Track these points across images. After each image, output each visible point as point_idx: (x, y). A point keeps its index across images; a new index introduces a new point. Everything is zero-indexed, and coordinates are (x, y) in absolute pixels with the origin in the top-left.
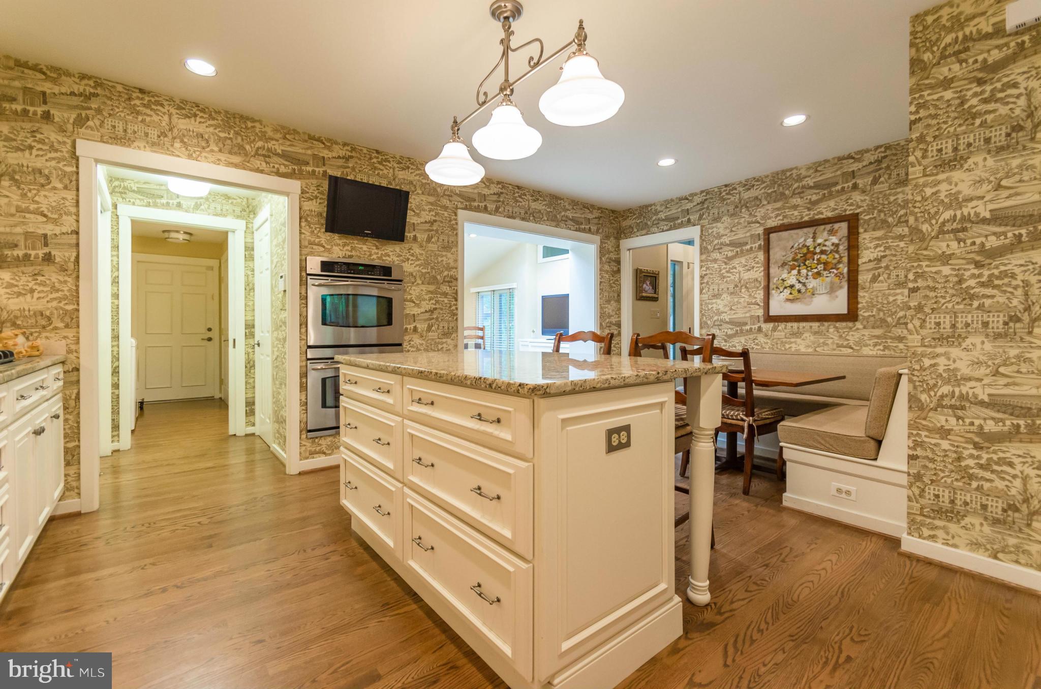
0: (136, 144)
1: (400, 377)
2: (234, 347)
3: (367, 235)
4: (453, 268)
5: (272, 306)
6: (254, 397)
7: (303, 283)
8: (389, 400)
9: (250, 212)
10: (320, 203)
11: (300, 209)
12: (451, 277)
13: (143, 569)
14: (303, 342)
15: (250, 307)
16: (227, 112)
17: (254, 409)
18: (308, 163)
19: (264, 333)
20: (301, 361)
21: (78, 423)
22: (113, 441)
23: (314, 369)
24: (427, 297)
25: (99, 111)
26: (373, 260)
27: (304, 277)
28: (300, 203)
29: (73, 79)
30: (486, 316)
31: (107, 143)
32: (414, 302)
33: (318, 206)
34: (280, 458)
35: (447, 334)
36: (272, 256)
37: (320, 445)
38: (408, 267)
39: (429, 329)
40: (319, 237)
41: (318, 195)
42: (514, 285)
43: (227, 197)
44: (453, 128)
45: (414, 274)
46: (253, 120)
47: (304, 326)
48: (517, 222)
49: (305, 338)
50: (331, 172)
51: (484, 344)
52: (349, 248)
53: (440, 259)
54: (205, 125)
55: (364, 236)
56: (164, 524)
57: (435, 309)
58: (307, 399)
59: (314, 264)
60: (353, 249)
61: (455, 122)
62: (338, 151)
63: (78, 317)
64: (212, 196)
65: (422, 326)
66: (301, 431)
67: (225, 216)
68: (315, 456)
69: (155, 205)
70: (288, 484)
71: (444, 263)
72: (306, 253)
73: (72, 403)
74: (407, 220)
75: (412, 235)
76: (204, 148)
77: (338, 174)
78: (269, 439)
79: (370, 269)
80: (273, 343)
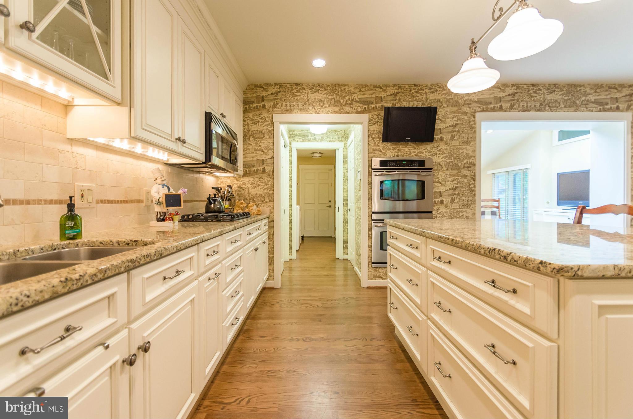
0: (294, 111)
1: (425, 238)
2: (338, 211)
3: (408, 141)
4: (472, 157)
5: (355, 189)
6: (347, 239)
7: (370, 174)
8: (417, 253)
9: (346, 137)
10: (379, 125)
11: (368, 131)
12: (470, 163)
13: (291, 324)
14: (370, 210)
15: (345, 190)
16: (332, 84)
17: (347, 246)
18: (373, 103)
19: (351, 204)
20: (369, 221)
21: (274, 246)
22: (289, 255)
23: (376, 226)
24: (450, 179)
25: (281, 99)
26: (413, 156)
27: (370, 170)
28: (368, 127)
29: (272, 87)
30: (501, 191)
31: (284, 113)
32: (441, 183)
33: (378, 128)
34: (359, 276)
35: (467, 205)
36: (355, 160)
37: (379, 272)
38: (436, 159)
39: (452, 201)
40: (379, 146)
41: (378, 120)
42: (528, 166)
43: (335, 131)
44: (470, 48)
45: (441, 164)
46: (345, 85)
47: (370, 200)
48: (532, 113)
49: (371, 207)
50: (385, 105)
51: (499, 212)
52: (397, 150)
53: (461, 151)
54: (322, 94)
55: (406, 142)
56: (303, 302)
57: (457, 187)
58: (372, 244)
59: (376, 163)
60: (399, 151)
61: (473, 43)
62: (391, 91)
63: (273, 197)
64: (329, 131)
65: (446, 200)
66: (368, 263)
67: (334, 141)
68: (376, 278)
69: (306, 141)
70: (361, 293)
71: (464, 153)
72: (371, 156)
73: (271, 236)
74: (436, 127)
75: (439, 137)
76: (322, 107)
77: (390, 105)
78: (354, 263)
79: (410, 163)
80: (355, 210)
